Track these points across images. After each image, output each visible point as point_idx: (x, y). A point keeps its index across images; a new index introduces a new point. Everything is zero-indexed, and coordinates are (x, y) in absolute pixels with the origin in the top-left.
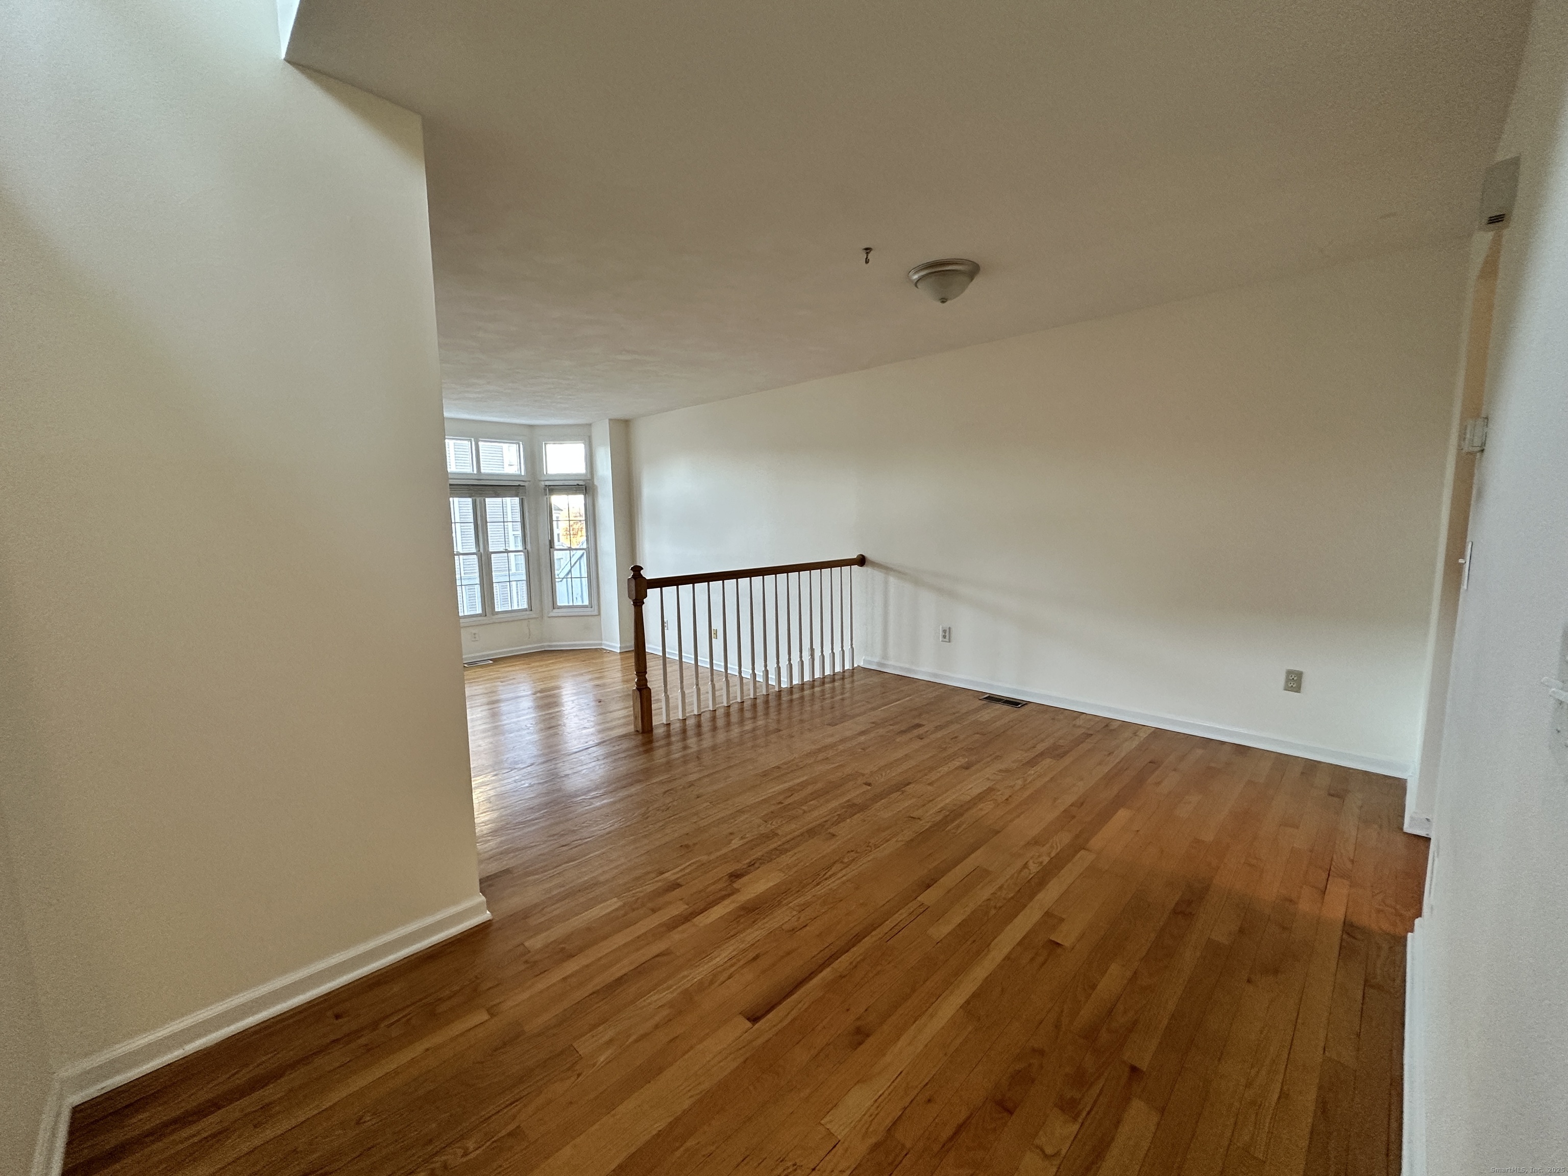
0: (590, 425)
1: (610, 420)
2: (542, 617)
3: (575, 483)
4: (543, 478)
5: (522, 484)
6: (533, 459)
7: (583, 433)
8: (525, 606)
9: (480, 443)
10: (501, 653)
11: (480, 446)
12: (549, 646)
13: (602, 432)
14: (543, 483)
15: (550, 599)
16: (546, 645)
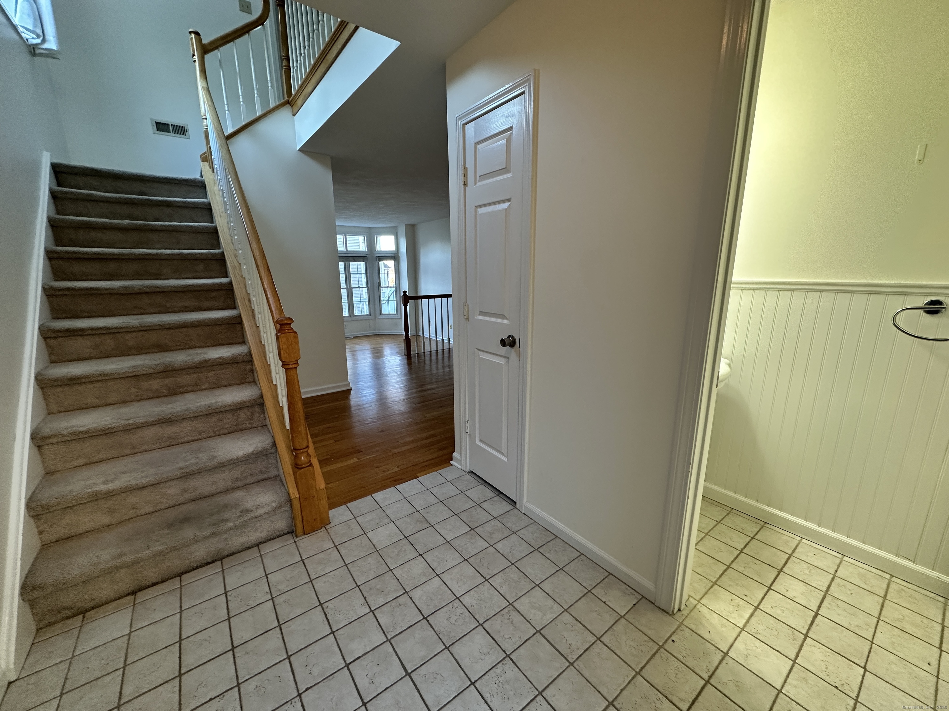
0: (396, 227)
1: (406, 225)
2: (375, 318)
3: (390, 255)
4: (376, 253)
5: (366, 255)
6: (371, 243)
7: (394, 231)
8: (368, 313)
9: (347, 236)
10: (358, 334)
11: (347, 238)
12: (379, 332)
13: (402, 231)
14: (375, 255)
15: (379, 311)
16: (377, 332)
